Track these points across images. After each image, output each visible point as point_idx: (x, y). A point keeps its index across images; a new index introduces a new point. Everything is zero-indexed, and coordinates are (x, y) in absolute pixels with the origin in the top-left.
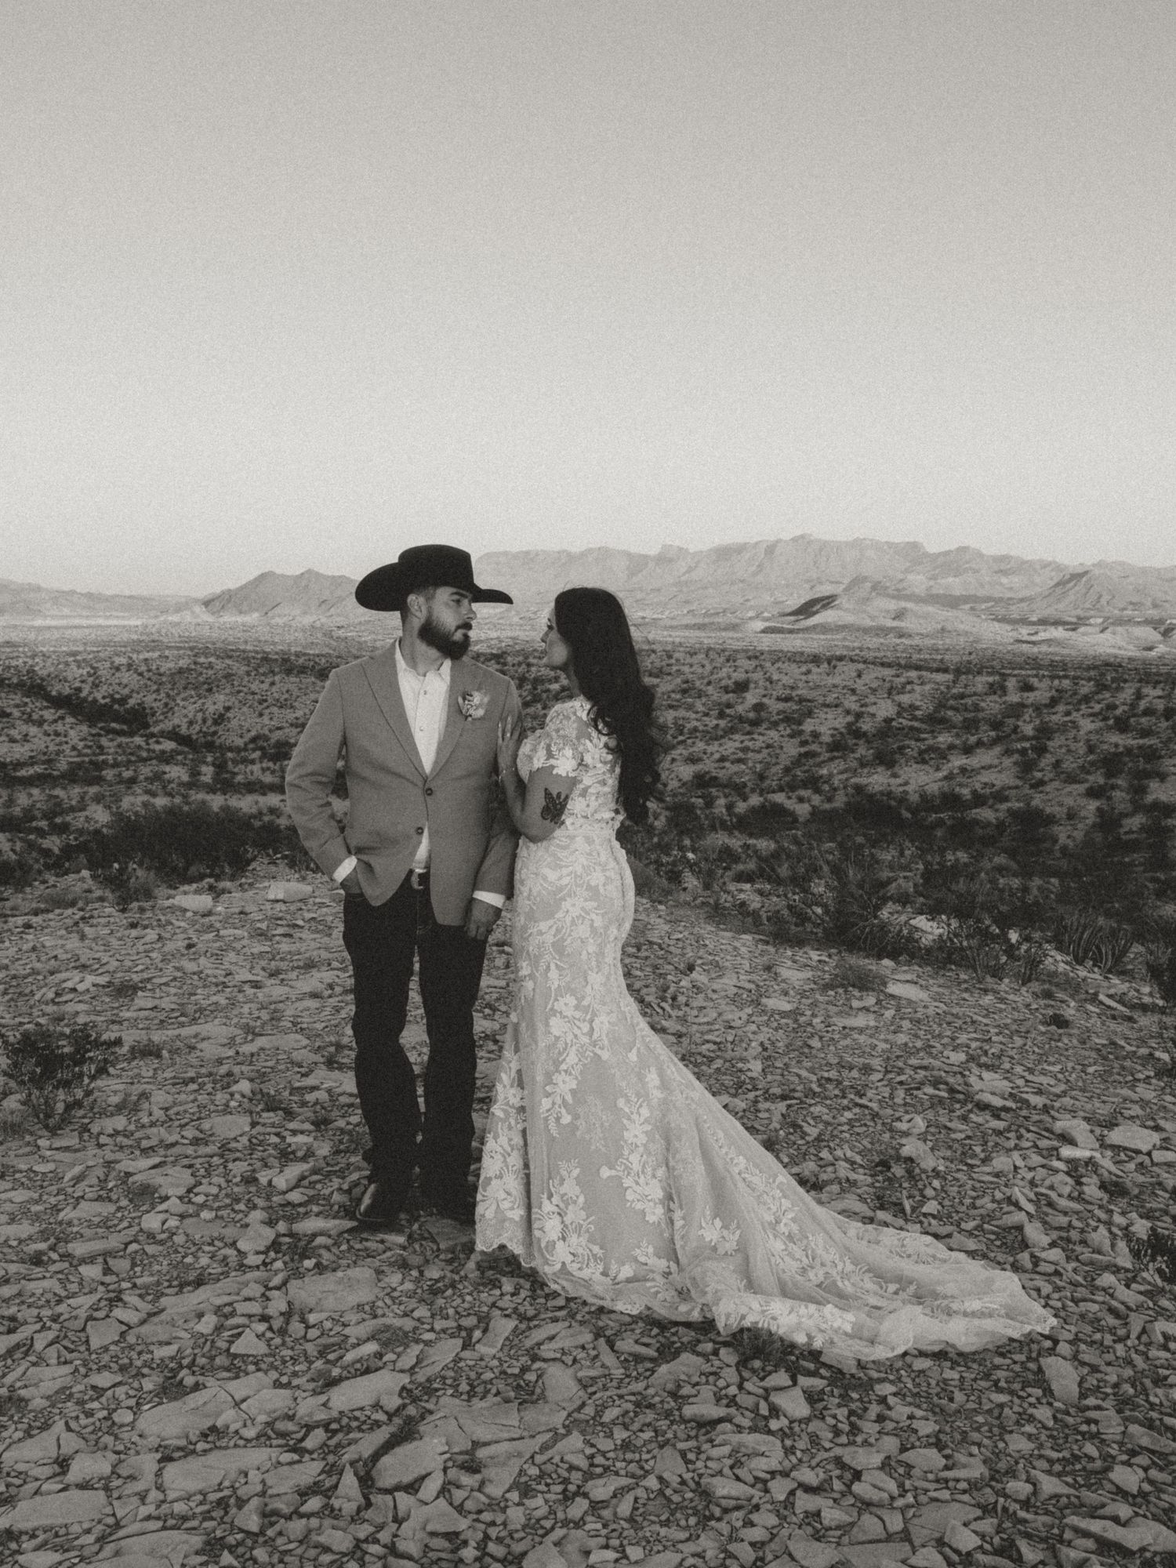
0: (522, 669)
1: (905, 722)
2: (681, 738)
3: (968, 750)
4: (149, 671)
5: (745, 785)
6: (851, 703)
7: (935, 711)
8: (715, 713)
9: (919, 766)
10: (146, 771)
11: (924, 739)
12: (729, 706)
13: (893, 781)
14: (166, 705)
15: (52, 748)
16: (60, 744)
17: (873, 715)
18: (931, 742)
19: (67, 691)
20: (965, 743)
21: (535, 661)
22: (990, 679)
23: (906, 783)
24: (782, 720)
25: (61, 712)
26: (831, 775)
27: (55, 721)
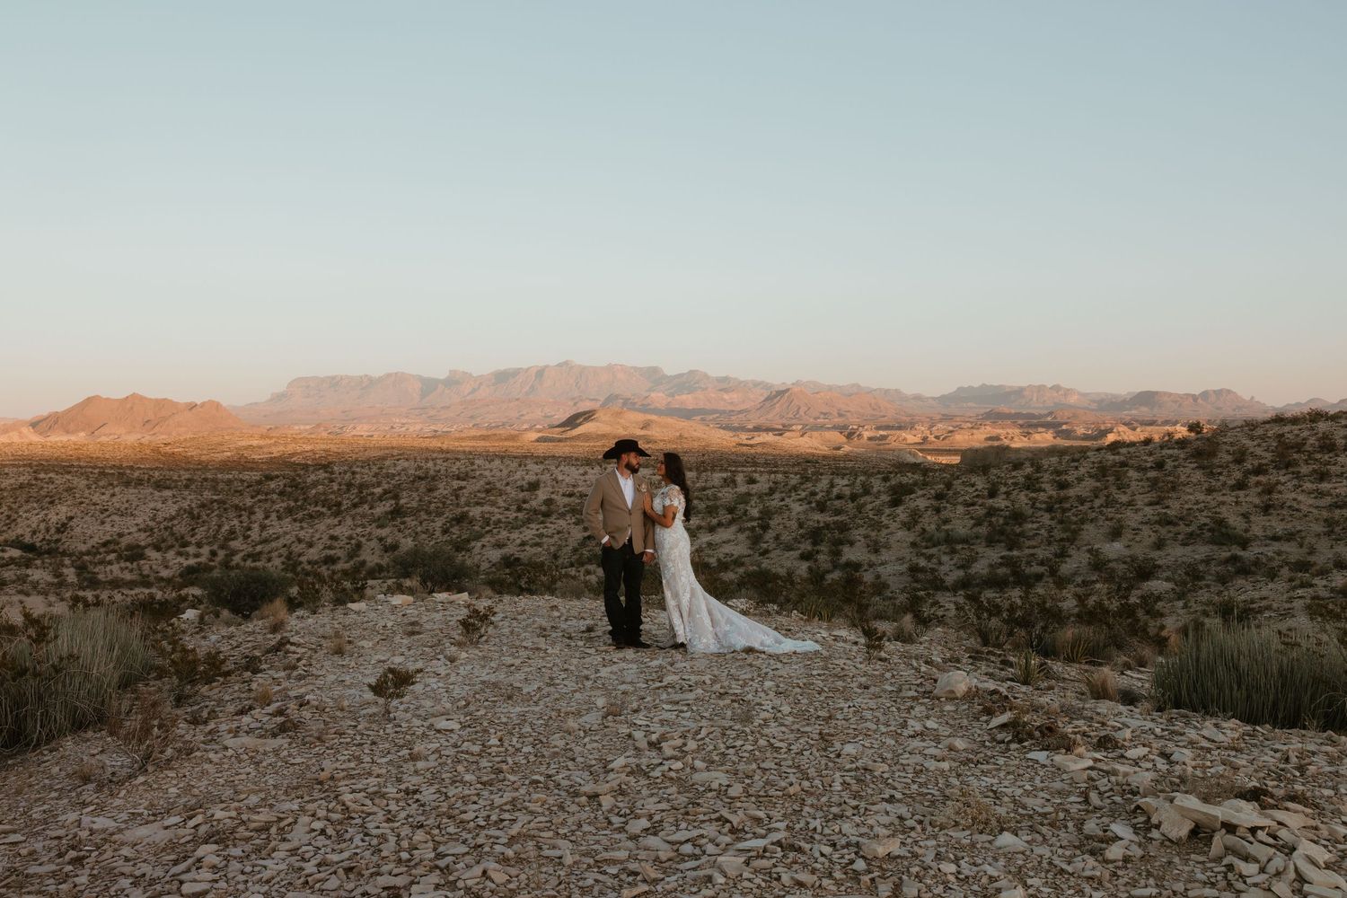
0: (348, 476)
2: (488, 528)
3: (712, 529)
5: (543, 564)
8: (514, 507)
12: (525, 502)
20: (709, 524)
21: (358, 470)
22: (725, 475)
24: (568, 512)
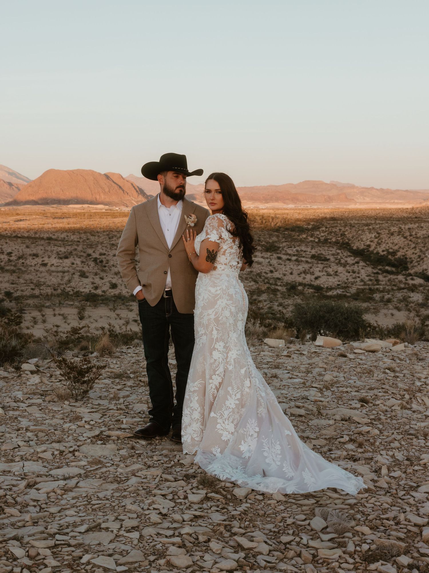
4: (411, 235)
10: (399, 295)
14: (419, 256)
15: (351, 280)
16: (355, 278)
19: (362, 247)
25: (357, 259)
27: (354, 264)
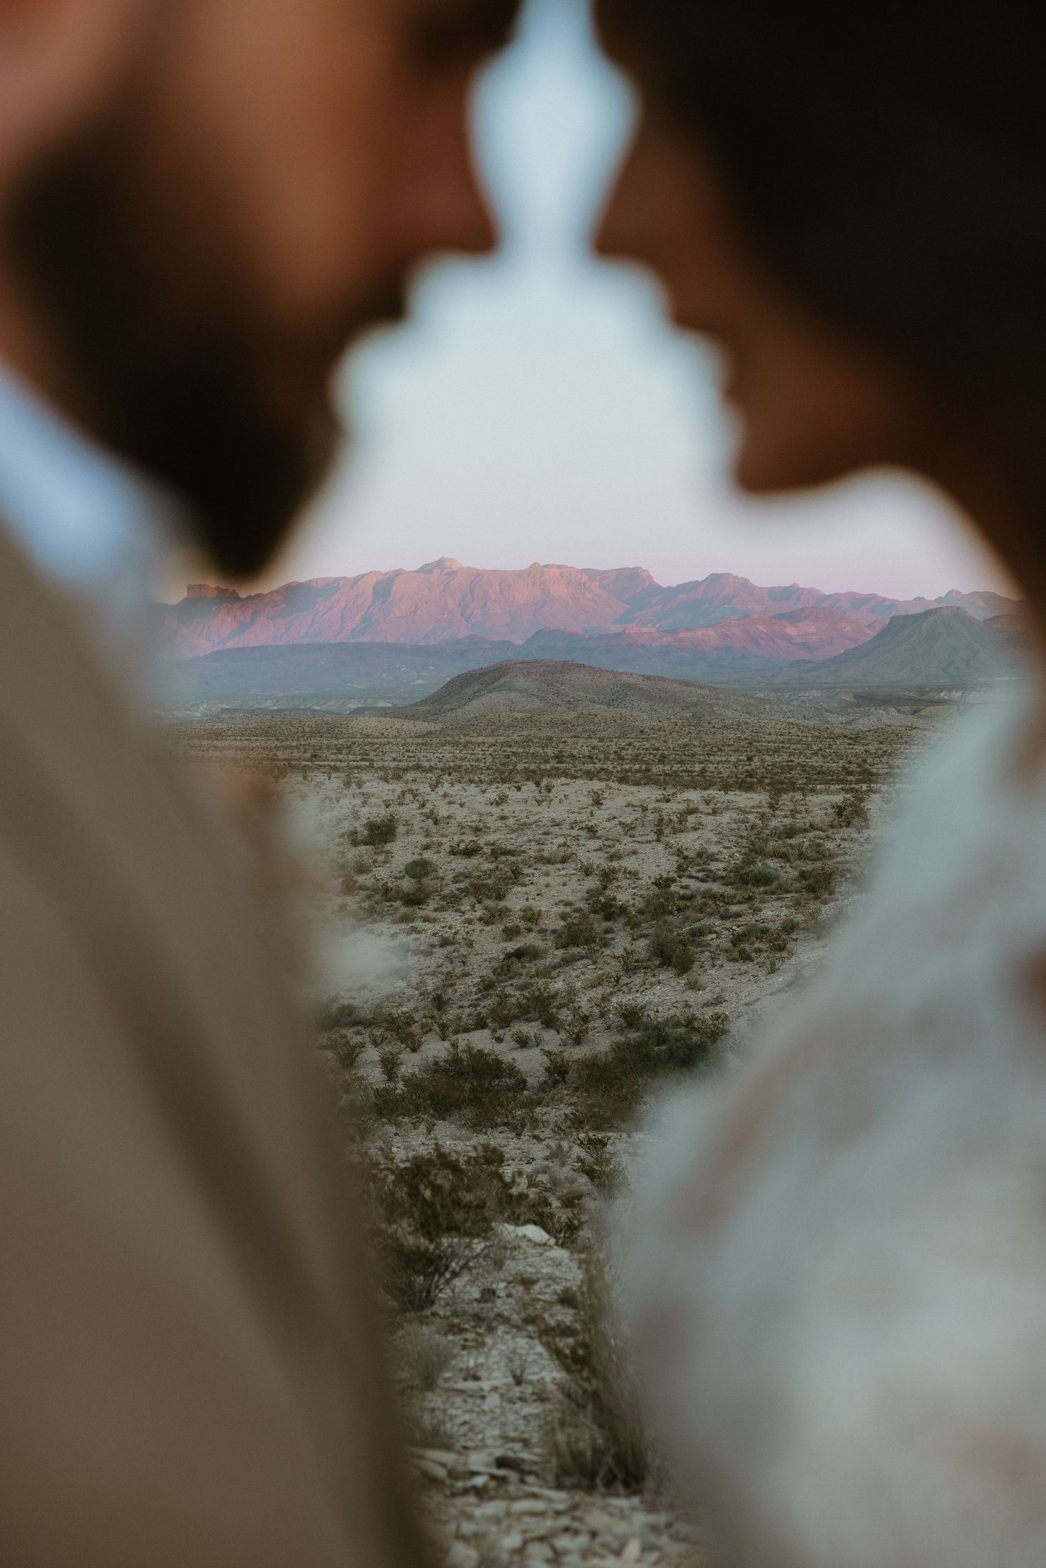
1: (694, 884)
5: (409, 1020)
6: (589, 852)
7: (748, 862)
9: (737, 965)
11: (738, 915)
13: (691, 996)
17: (634, 875)
18: (749, 919)
23: (718, 1001)
24: (465, 891)
26: (571, 992)
